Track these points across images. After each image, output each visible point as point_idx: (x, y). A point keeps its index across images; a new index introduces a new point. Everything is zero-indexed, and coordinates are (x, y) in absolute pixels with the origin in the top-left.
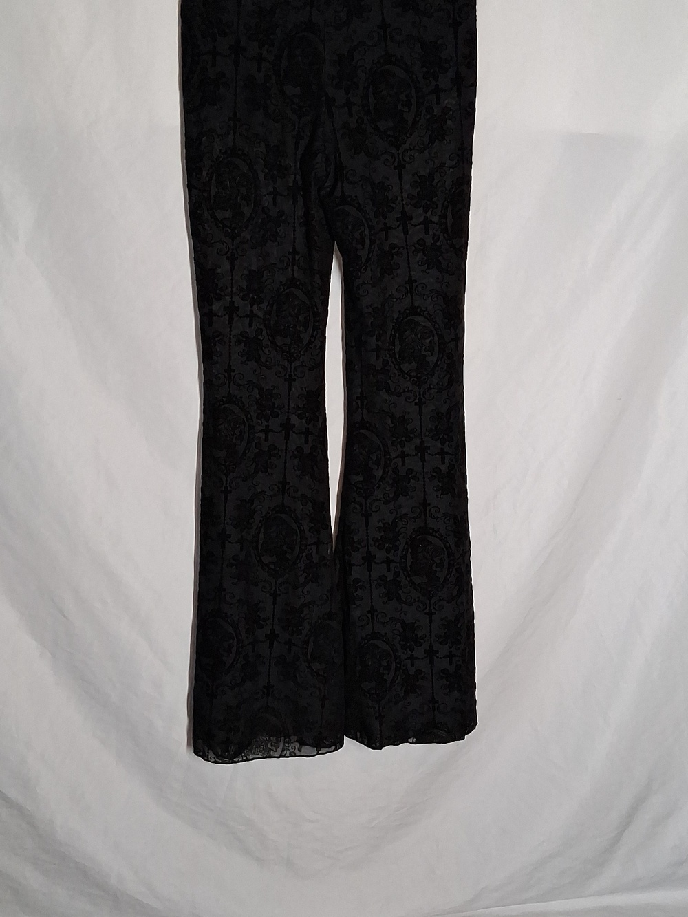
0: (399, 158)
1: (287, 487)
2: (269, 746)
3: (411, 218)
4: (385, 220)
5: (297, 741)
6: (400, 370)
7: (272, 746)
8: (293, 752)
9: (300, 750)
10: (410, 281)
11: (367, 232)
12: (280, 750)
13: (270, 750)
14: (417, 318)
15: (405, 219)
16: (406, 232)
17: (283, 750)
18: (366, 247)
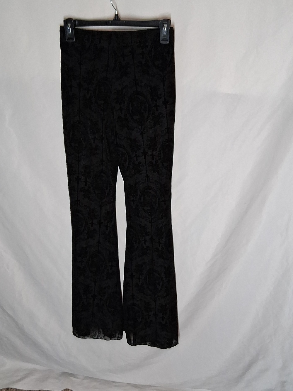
0: (142, 130)
1: (100, 244)
2: (93, 334)
3: (147, 153)
4: (136, 153)
5: (103, 334)
6: (143, 209)
7: (94, 334)
8: (102, 337)
9: (104, 337)
10: (147, 176)
11: (128, 158)
12: (96, 336)
13: (93, 336)
14: (150, 191)
15: (145, 153)
16: (145, 158)
17: (98, 336)
18: (127, 163)
